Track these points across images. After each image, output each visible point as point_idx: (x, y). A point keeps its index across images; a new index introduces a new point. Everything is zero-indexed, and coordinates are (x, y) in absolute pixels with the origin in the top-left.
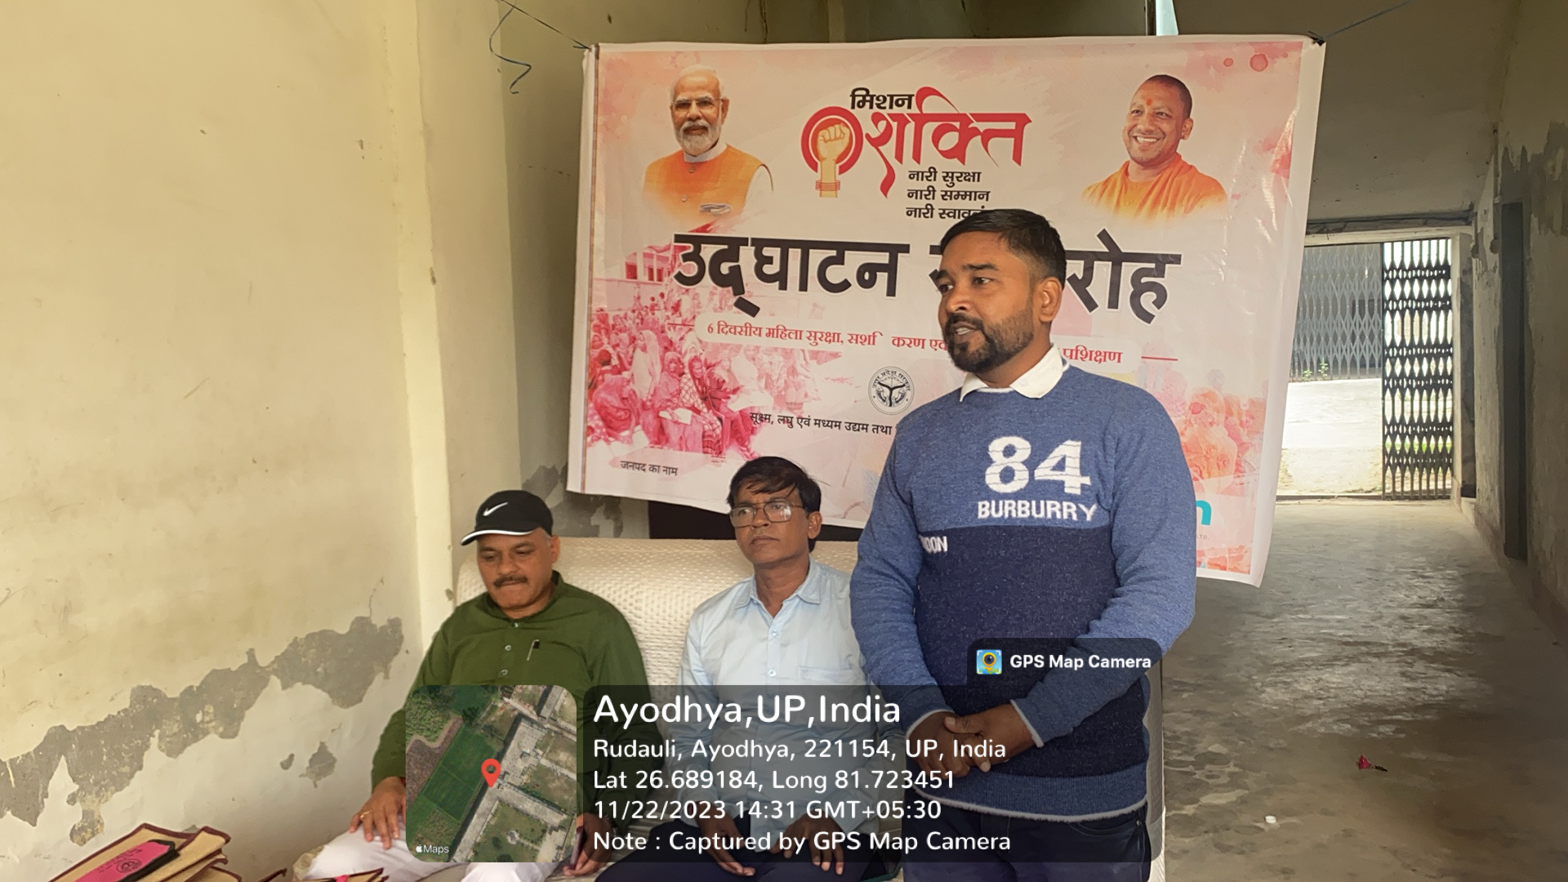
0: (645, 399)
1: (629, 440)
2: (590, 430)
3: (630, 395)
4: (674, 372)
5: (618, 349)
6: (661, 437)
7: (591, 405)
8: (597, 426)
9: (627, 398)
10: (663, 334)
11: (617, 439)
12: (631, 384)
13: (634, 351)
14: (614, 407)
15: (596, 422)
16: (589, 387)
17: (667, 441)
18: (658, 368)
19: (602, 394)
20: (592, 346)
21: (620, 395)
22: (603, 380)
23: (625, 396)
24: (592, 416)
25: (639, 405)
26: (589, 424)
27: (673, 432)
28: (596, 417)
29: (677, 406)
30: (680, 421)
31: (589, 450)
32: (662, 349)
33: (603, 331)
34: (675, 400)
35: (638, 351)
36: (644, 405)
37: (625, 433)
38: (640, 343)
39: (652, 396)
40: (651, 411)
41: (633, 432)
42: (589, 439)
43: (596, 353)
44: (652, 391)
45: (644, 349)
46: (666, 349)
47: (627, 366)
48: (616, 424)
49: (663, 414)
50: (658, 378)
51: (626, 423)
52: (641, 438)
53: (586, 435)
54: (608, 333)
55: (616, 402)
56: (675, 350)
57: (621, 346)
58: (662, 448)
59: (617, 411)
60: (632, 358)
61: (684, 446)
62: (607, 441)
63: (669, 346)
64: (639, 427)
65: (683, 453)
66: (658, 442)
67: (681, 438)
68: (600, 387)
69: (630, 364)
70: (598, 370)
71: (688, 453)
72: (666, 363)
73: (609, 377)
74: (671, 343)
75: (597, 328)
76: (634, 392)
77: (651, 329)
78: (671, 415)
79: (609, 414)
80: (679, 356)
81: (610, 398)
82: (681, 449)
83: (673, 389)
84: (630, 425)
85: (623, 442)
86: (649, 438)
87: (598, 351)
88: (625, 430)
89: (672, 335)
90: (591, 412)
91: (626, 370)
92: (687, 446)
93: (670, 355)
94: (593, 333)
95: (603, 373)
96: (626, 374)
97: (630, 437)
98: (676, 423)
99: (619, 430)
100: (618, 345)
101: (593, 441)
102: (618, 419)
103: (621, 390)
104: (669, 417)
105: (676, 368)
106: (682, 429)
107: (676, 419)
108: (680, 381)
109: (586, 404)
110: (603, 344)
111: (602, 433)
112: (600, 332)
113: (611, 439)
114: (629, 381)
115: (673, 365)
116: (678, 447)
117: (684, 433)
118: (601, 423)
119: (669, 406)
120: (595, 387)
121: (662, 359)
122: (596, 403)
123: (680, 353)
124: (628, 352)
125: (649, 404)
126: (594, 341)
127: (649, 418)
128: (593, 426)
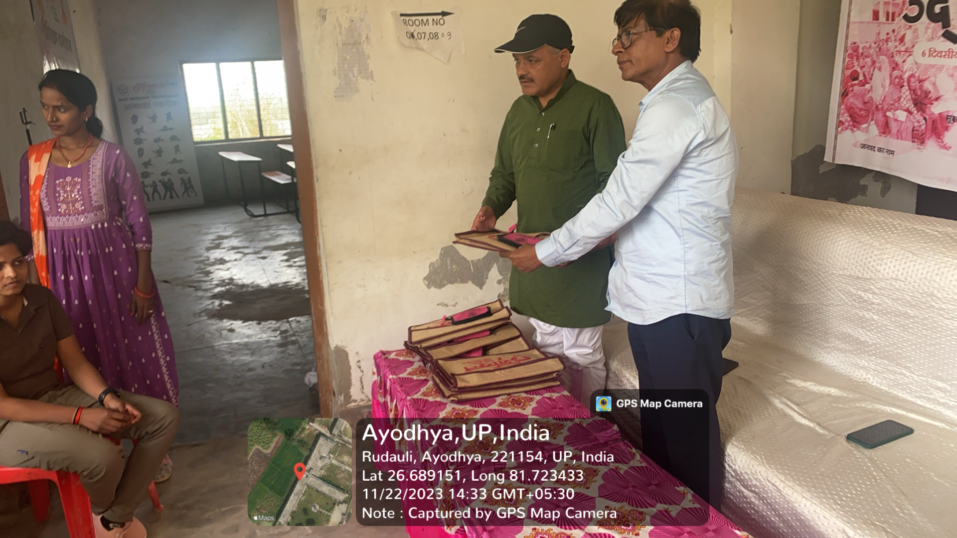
0: (878, 103)
1: (867, 130)
2: (840, 123)
3: (869, 101)
4: (897, 85)
5: (864, 69)
6: (887, 130)
7: (843, 107)
8: (846, 120)
9: (867, 102)
10: (893, 59)
11: (859, 129)
12: (870, 92)
13: (874, 70)
14: (858, 108)
15: (846, 117)
16: (842, 95)
17: (890, 133)
18: (887, 82)
19: (851, 99)
20: (846, 68)
21: (863, 100)
22: (852, 90)
23: (866, 101)
24: (843, 114)
25: (874, 107)
26: (841, 119)
27: (894, 126)
28: (846, 115)
29: (897, 109)
30: (899, 119)
31: (839, 136)
32: (891, 69)
33: (855, 58)
34: (896, 104)
35: (876, 70)
36: (877, 107)
37: (864, 126)
38: (877, 65)
39: (883, 101)
40: (881, 111)
41: (869, 125)
42: (840, 129)
43: (848, 72)
44: (883, 98)
45: (880, 69)
46: (894, 69)
47: (869, 81)
48: (859, 119)
49: (888, 114)
50: (887, 89)
51: (865, 119)
52: (874, 129)
53: (838, 127)
54: (858, 59)
55: (860, 105)
56: (899, 69)
57: (866, 67)
58: (886, 137)
59: (860, 111)
60: (872, 75)
61: (900, 136)
62: (852, 130)
63: (895, 66)
64: (873, 122)
65: (899, 141)
66: (884, 133)
67: (898, 131)
68: (850, 95)
69: (871, 79)
70: (850, 84)
71: (902, 141)
72: (893, 78)
73: (856, 88)
74: (897, 65)
75: (851, 56)
76: (872, 98)
77: (885, 55)
78: (893, 114)
79: (854, 112)
80: (901, 73)
81: (856, 102)
82: (898, 139)
83: (895, 97)
84: (867, 121)
85: (863, 132)
86: (879, 130)
87: (851, 71)
88: (865, 123)
89: (898, 59)
90: (842, 111)
91: (868, 83)
92: (901, 137)
93: (896, 73)
94: (847, 60)
95: (853, 86)
96: (867, 86)
97: (867, 128)
98: (896, 120)
99: (860, 123)
100: (864, 67)
101: (842, 130)
102: (861, 116)
103: (864, 97)
104: (892, 116)
105: (899, 82)
106: (900, 124)
107: (896, 117)
108: (900, 91)
109: (839, 106)
110: (854, 66)
111: (849, 125)
112: (852, 58)
113: (855, 129)
114: (869, 91)
115: (897, 80)
116: (896, 137)
117: (901, 126)
118: (849, 119)
119: (892, 109)
120: (847, 95)
121: (891, 76)
122: (846, 105)
123: (902, 71)
124: (870, 71)
125: (880, 106)
126: (848, 65)
127: (880, 116)
128: (843, 120)
